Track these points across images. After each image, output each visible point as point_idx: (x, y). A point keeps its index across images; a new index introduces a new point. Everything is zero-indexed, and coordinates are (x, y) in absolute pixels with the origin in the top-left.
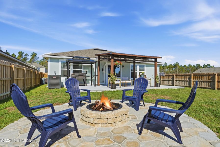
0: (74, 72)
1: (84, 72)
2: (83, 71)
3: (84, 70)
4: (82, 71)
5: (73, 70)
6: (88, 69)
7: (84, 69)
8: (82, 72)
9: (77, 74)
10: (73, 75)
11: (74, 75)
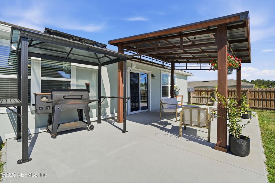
0: (46, 86)
1: (77, 86)
2: (76, 83)
3: (77, 81)
4: (72, 83)
5: (42, 81)
6: (90, 78)
7: (78, 77)
8: (72, 88)
9: (57, 95)
10: (45, 99)
11: (47, 97)
